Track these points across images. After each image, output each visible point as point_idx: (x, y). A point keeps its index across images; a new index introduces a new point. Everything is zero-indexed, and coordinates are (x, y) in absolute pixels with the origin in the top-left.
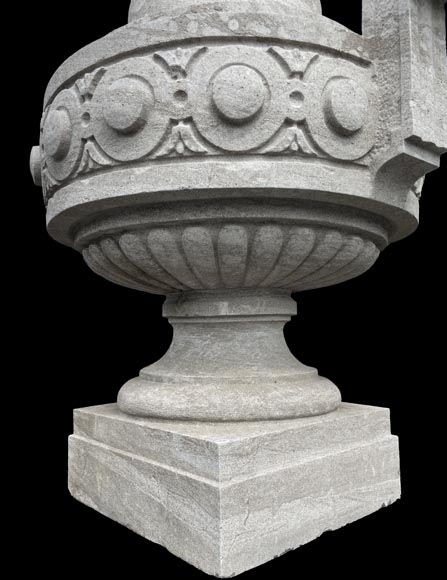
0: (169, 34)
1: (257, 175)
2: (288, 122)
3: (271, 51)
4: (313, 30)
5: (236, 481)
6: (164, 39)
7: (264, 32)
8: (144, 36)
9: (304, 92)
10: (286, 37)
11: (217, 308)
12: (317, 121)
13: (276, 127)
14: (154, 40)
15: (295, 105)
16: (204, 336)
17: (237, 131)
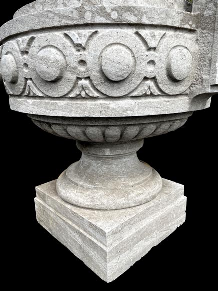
0: (73, 19)
1: (127, 110)
2: (146, 78)
3: (137, 33)
4: (164, 15)
5: (115, 245)
6: (70, 22)
7: (133, 19)
8: (57, 19)
9: (156, 60)
10: (147, 22)
11: (104, 151)
12: (162, 76)
13: (138, 82)
14: (64, 22)
15: (150, 68)
16: (98, 161)
17: (116, 86)
